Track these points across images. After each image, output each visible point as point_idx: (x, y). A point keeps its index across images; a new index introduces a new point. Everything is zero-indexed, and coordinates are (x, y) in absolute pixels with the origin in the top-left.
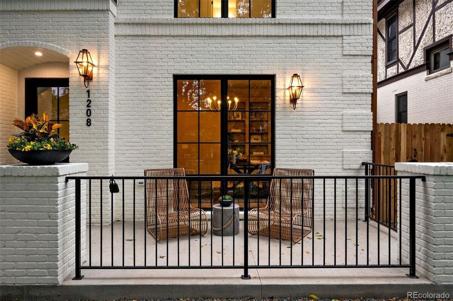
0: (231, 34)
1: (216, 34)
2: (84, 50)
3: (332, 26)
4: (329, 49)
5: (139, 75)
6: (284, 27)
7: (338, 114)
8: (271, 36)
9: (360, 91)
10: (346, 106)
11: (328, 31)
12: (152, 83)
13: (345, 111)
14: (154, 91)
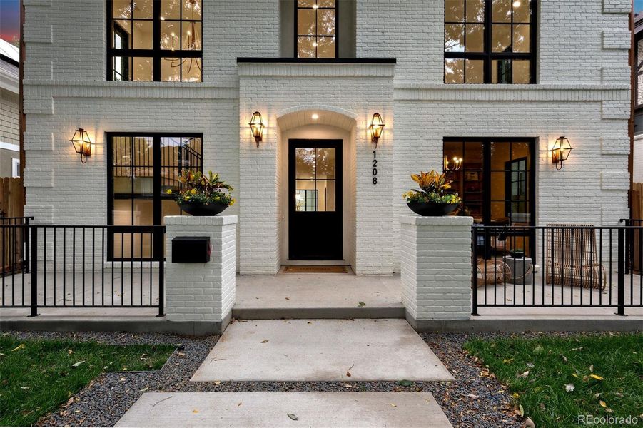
0: (498, 99)
1: (484, 99)
2: (377, 114)
3: (592, 92)
4: (588, 113)
5: (412, 137)
6: (548, 92)
7: (597, 174)
8: (535, 101)
9: (618, 152)
10: (604, 167)
11: (588, 96)
12: (424, 145)
13: (603, 172)
14: (426, 152)
